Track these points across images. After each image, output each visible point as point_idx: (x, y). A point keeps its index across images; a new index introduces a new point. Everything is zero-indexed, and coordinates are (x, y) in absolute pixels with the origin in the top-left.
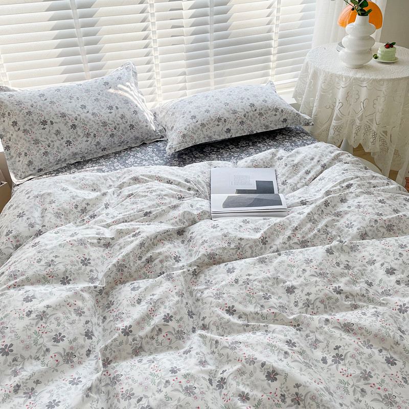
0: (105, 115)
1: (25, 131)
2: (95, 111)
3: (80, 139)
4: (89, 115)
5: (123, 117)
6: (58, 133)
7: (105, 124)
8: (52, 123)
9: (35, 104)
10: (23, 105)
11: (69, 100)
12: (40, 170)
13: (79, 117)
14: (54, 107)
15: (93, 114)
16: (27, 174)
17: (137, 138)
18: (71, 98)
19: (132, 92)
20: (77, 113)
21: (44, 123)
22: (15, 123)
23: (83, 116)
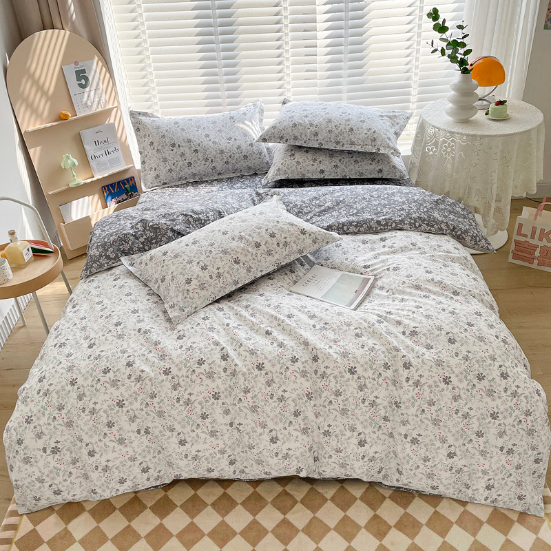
0: (224, 144)
1: (158, 150)
2: (216, 140)
3: (199, 162)
4: (210, 143)
5: (239, 148)
6: (183, 154)
7: (222, 152)
8: (179, 146)
9: (169, 130)
10: (160, 130)
11: (196, 129)
12: (165, 184)
13: (201, 144)
14: (184, 133)
15: (214, 142)
16: (154, 185)
17: (249, 168)
18: (199, 127)
19: (253, 127)
20: (201, 140)
21: (173, 145)
22: (152, 143)
23: (205, 143)
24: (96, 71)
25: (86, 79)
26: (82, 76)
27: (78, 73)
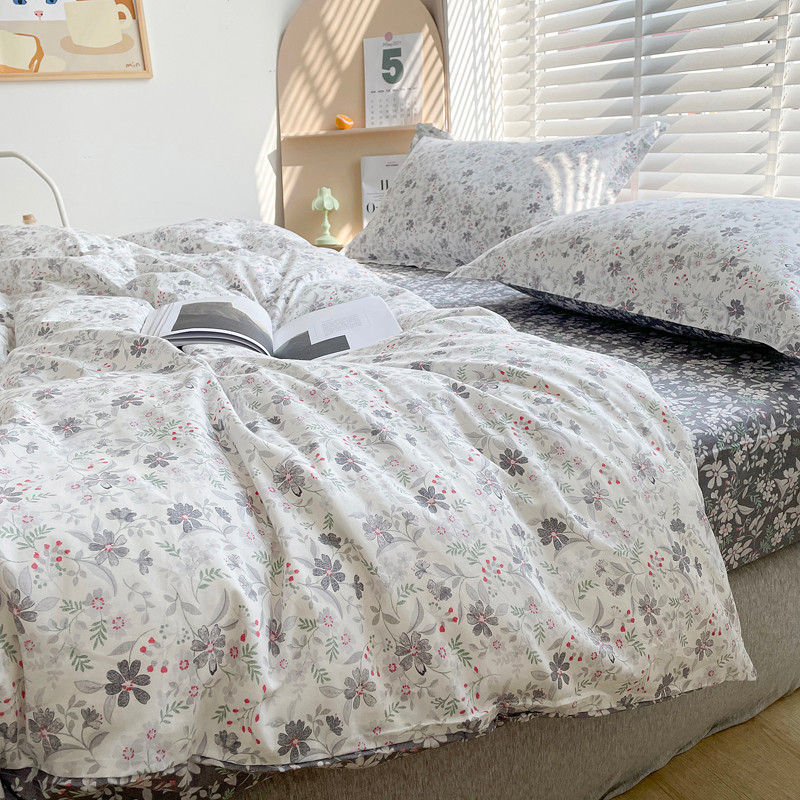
0: (481, 195)
3: (424, 224)
5: (503, 207)
6: (410, 203)
7: (468, 210)
8: (414, 186)
11: (464, 159)
13: (445, 187)
14: (437, 164)
15: (469, 189)
24: (418, 55)
25: (399, 67)
26: (393, 62)
27: (388, 54)
